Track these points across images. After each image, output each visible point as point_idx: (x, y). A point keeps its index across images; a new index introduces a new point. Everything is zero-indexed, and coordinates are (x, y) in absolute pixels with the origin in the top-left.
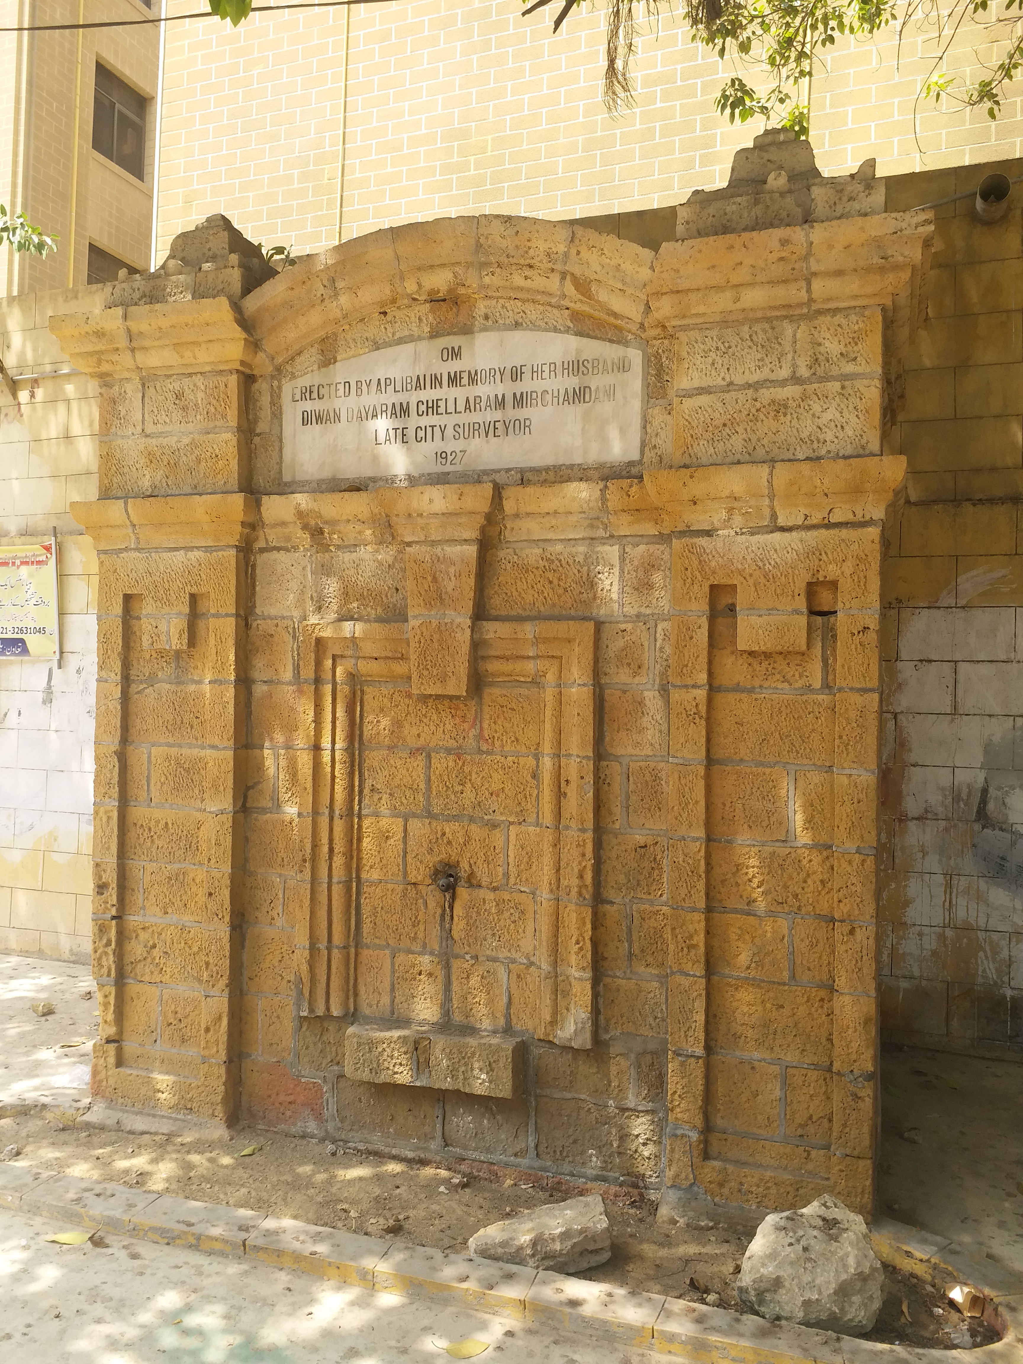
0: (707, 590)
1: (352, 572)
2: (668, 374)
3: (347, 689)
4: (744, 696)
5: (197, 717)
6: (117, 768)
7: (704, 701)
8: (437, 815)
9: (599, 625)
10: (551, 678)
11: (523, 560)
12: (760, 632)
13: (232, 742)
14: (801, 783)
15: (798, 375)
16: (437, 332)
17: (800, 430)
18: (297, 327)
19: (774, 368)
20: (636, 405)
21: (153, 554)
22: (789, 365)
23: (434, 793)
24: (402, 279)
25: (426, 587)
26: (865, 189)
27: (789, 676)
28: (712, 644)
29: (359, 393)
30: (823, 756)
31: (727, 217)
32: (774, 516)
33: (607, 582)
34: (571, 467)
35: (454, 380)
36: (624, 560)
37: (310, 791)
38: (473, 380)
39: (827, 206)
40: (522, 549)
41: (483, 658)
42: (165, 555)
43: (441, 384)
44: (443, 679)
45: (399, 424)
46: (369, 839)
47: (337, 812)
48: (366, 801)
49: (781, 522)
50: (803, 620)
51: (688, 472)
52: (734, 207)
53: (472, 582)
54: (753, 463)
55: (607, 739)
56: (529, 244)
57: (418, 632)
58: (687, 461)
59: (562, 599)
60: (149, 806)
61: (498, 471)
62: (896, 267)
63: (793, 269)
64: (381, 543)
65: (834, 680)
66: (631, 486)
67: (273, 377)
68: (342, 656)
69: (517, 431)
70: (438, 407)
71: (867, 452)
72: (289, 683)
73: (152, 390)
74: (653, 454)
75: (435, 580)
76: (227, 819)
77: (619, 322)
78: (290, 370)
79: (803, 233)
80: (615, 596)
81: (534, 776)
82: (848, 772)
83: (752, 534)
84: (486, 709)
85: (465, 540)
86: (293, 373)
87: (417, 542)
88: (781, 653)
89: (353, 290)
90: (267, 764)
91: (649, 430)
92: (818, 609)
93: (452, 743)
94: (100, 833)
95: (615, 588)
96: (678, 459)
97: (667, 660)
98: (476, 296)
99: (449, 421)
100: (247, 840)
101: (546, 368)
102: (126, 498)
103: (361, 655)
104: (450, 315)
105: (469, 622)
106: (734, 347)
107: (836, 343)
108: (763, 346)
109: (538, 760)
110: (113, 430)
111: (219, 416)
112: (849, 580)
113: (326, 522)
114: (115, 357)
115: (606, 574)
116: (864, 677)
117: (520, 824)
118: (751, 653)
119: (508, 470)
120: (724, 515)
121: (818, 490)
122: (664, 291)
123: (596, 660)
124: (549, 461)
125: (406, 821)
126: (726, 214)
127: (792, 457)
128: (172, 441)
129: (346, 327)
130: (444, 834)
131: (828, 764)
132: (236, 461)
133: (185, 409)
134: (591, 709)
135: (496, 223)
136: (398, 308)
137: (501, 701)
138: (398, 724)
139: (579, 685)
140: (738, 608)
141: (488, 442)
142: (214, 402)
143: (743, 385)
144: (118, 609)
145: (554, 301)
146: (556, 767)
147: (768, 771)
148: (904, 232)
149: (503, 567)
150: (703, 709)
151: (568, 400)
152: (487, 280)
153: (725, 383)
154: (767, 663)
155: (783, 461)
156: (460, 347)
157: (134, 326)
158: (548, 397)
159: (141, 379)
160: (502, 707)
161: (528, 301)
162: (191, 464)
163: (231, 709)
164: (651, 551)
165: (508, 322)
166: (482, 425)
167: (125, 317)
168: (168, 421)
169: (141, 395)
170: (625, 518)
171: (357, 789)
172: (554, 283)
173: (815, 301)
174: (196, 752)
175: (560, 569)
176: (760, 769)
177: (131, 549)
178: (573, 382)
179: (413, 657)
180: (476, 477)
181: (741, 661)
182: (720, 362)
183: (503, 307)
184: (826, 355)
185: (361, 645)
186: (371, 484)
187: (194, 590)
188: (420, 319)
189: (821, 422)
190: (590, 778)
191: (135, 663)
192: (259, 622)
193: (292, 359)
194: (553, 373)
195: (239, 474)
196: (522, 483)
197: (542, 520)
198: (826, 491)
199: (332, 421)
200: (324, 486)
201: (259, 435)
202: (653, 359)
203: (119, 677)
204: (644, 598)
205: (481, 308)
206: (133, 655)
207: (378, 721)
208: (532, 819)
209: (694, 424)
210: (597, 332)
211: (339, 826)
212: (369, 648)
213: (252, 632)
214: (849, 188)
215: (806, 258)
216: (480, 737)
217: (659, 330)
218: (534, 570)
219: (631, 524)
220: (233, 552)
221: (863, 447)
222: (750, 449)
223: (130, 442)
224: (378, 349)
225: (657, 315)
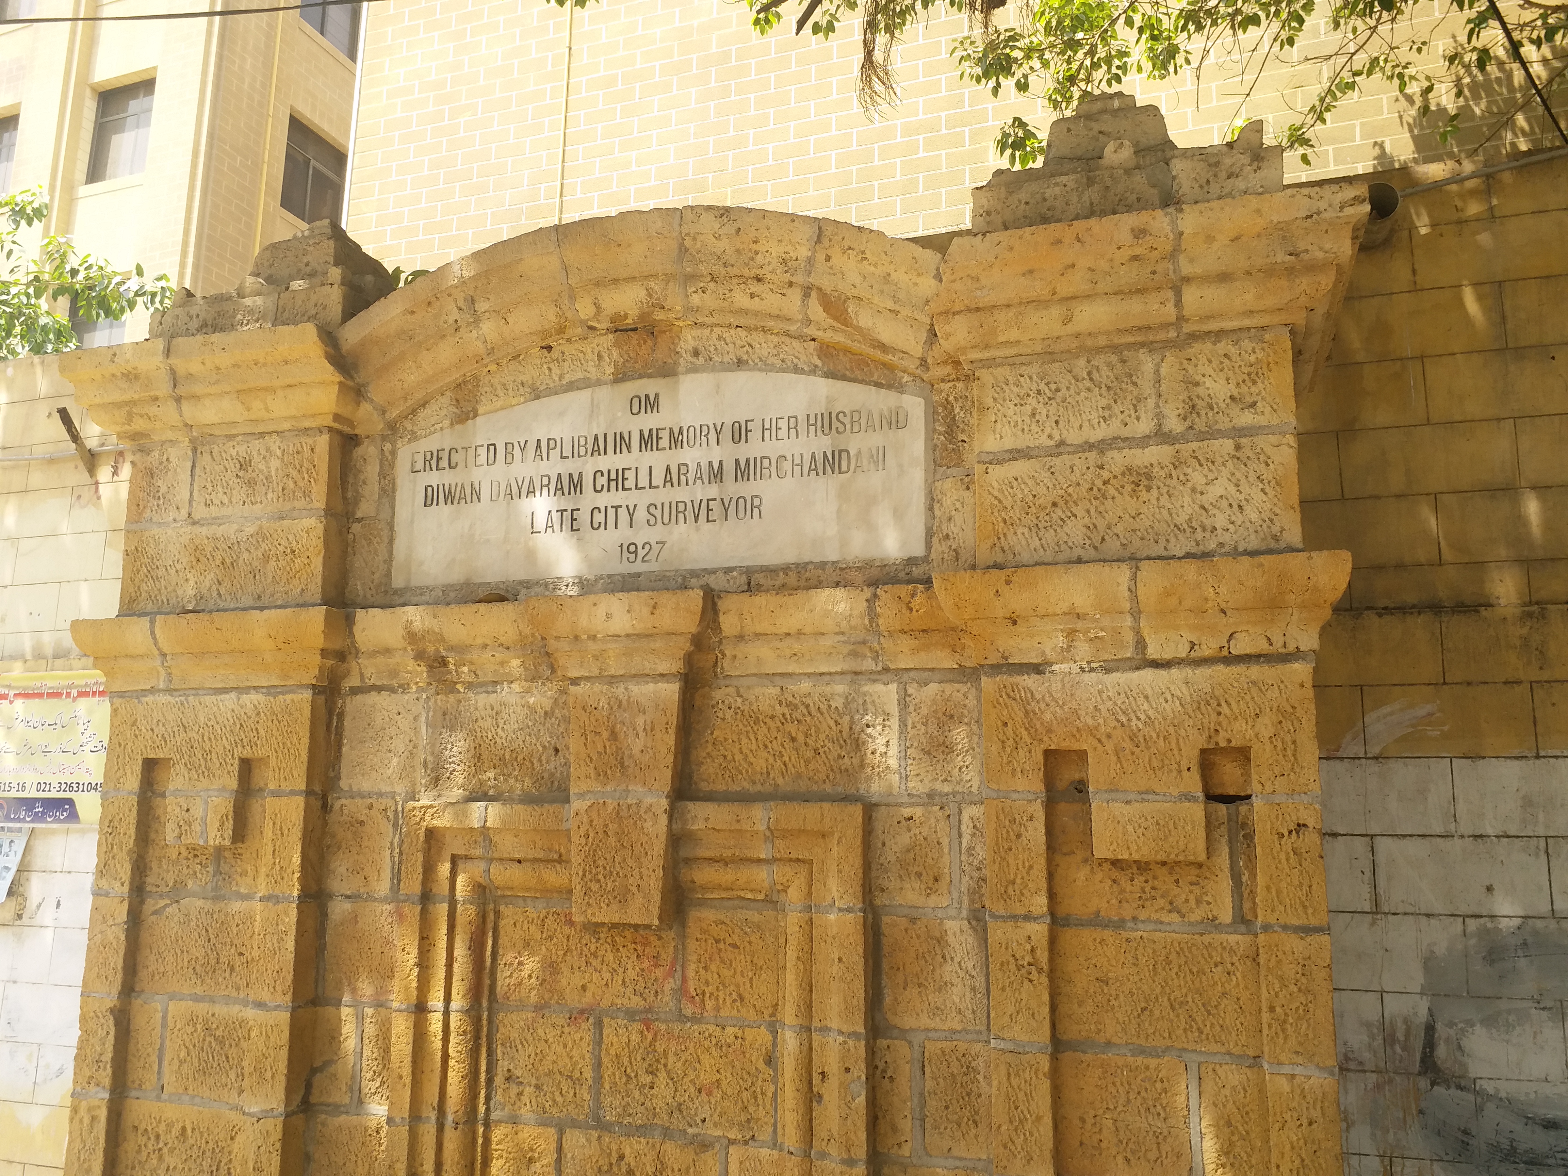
0: (1040, 758)
1: (488, 723)
2: (963, 431)
3: (472, 910)
4: (1107, 933)
5: (241, 954)
6: (112, 1037)
7: (1045, 943)
8: (612, 1124)
9: (869, 809)
10: (794, 895)
11: (751, 704)
12: (1130, 828)
13: (289, 997)
14: (1209, 1085)
15: (1166, 429)
16: (625, 374)
17: (1174, 511)
18: (419, 367)
19: (1127, 420)
20: (917, 476)
21: (191, 698)
22: (1150, 415)
23: (607, 1086)
24: (573, 298)
25: (600, 748)
26: (1252, 161)
27: (1179, 902)
28: (1051, 847)
29: (509, 459)
30: (1243, 1038)
31: (1048, 204)
32: (1141, 644)
33: (882, 740)
34: (823, 565)
35: (648, 441)
36: (906, 706)
37: (408, 1081)
38: (676, 439)
39: (1196, 186)
40: (748, 688)
41: (688, 861)
42: (208, 699)
43: (629, 447)
44: (623, 898)
45: (567, 503)
46: (501, 1162)
47: (450, 1118)
48: (498, 1097)
49: (1153, 652)
50: (1197, 811)
51: (1002, 574)
52: (1057, 190)
53: (671, 739)
54: (1104, 561)
55: (888, 1000)
56: (755, 247)
57: (586, 820)
58: (999, 558)
59: (811, 767)
60: (158, 1098)
61: (714, 571)
62: (1312, 268)
63: (1154, 273)
64: (533, 679)
65: (1254, 909)
66: (913, 595)
67: (384, 438)
68: (467, 858)
69: (741, 514)
70: (624, 479)
71: (1282, 545)
72: (385, 900)
73: (207, 457)
74: (945, 548)
75: (614, 736)
76: (275, 1127)
77: (890, 357)
78: (410, 427)
79: (1167, 220)
80: (893, 763)
81: (769, 1061)
82: (1287, 1070)
83: (1107, 671)
84: (692, 945)
85: (662, 675)
86: (413, 433)
87: (587, 679)
88: (1164, 863)
89: (502, 315)
90: (344, 1031)
91: (937, 513)
92: (1219, 791)
93: (636, 1002)
94: (78, 1144)
95: (894, 750)
96: (985, 555)
97: (979, 869)
98: (681, 324)
99: (641, 499)
100: (308, 1158)
101: (783, 424)
102: (152, 615)
103: (496, 855)
104: (644, 350)
105: (664, 803)
106: (1064, 391)
107: (1223, 382)
108: (1109, 388)
109: (774, 1033)
110: (147, 514)
111: (299, 494)
112: (1268, 747)
113: (452, 649)
114: (153, 410)
115: (879, 728)
116: (1305, 907)
117: (746, 1143)
118: (1115, 863)
119: (728, 570)
120: (1060, 640)
121: (1210, 604)
122: (957, 308)
123: (867, 866)
124: (790, 557)
125: (561, 1133)
126: (1045, 200)
127: (1164, 553)
128: (229, 530)
129: (493, 367)
130: (622, 1157)
131: (1251, 1053)
132: (320, 558)
133: (251, 483)
134: (861, 950)
135: (707, 217)
136: (569, 340)
137: (716, 931)
138: (551, 968)
139: (840, 910)
140: (1091, 789)
141: (697, 529)
142: (294, 473)
143: (1080, 446)
144: (133, 782)
145: (793, 328)
146: (805, 1049)
147: (1153, 1062)
148: (1323, 215)
149: (721, 714)
150: (1043, 956)
151: (816, 469)
152: (695, 299)
153: (1052, 443)
154: (1142, 879)
155: (1149, 558)
156: (657, 395)
157: (181, 365)
158: (787, 466)
159: (191, 441)
160: (717, 941)
161: (756, 329)
162: (256, 563)
163: (290, 944)
164: (948, 693)
165: (726, 359)
166: (689, 505)
167: (168, 352)
168: (226, 501)
169: (190, 464)
170: (905, 643)
171: (483, 1077)
172: (793, 302)
173: (1187, 320)
174: (235, 1010)
175: (808, 719)
176: (1140, 1060)
177: (159, 691)
178: (823, 444)
179: (576, 860)
180: (680, 580)
181: (1099, 876)
182: (1044, 412)
183: (720, 338)
184: (1207, 399)
185: (496, 838)
186: (523, 591)
187: (247, 753)
188: (600, 356)
189: (1205, 500)
190: (860, 1071)
191: (154, 865)
192: (344, 801)
193: (414, 412)
194: (793, 431)
195: (325, 579)
196: (749, 590)
197: (778, 644)
198: (1223, 605)
199: (469, 500)
200: (452, 595)
201: (360, 520)
202: (940, 409)
203: (126, 889)
204: (939, 767)
205: (689, 339)
206: (153, 853)
207: (520, 963)
208: (765, 1135)
209: (1008, 503)
210: (857, 372)
211: (452, 1141)
212: (508, 846)
213: (333, 818)
214: (1228, 161)
215: (1173, 255)
216: (681, 991)
217: (949, 369)
218: (768, 720)
219: (914, 651)
220: (308, 695)
221: (1276, 538)
222: (1097, 540)
223: (170, 532)
224: (538, 397)
225: (946, 345)
